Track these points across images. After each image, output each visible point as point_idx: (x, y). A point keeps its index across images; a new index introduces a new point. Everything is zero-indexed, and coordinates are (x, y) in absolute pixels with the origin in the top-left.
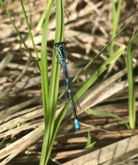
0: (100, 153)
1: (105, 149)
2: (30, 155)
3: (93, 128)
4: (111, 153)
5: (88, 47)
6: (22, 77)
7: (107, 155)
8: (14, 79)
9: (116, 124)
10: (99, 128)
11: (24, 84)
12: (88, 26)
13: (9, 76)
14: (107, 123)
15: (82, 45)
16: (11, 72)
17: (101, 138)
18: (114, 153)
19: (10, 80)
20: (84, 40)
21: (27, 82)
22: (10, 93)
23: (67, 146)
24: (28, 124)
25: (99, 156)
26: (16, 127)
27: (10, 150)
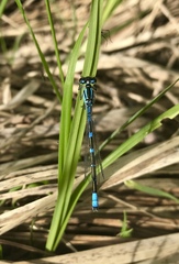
0: (137, 246)
1: (146, 242)
2: (34, 231)
3: (134, 209)
4: (155, 249)
5: (157, 87)
6: (45, 119)
7: (147, 250)
8: (32, 120)
9: (172, 209)
10: (143, 210)
11: (46, 129)
12: (167, 54)
13: (26, 115)
14: (159, 204)
15: (148, 83)
16: (33, 109)
17: (144, 225)
18: (160, 251)
19: (27, 120)
20: (153, 75)
21: (51, 128)
22: (24, 139)
23: (93, 229)
24: (37, 188)
25: (136, 250)
26: (20, 189)
27: (6, 220)
